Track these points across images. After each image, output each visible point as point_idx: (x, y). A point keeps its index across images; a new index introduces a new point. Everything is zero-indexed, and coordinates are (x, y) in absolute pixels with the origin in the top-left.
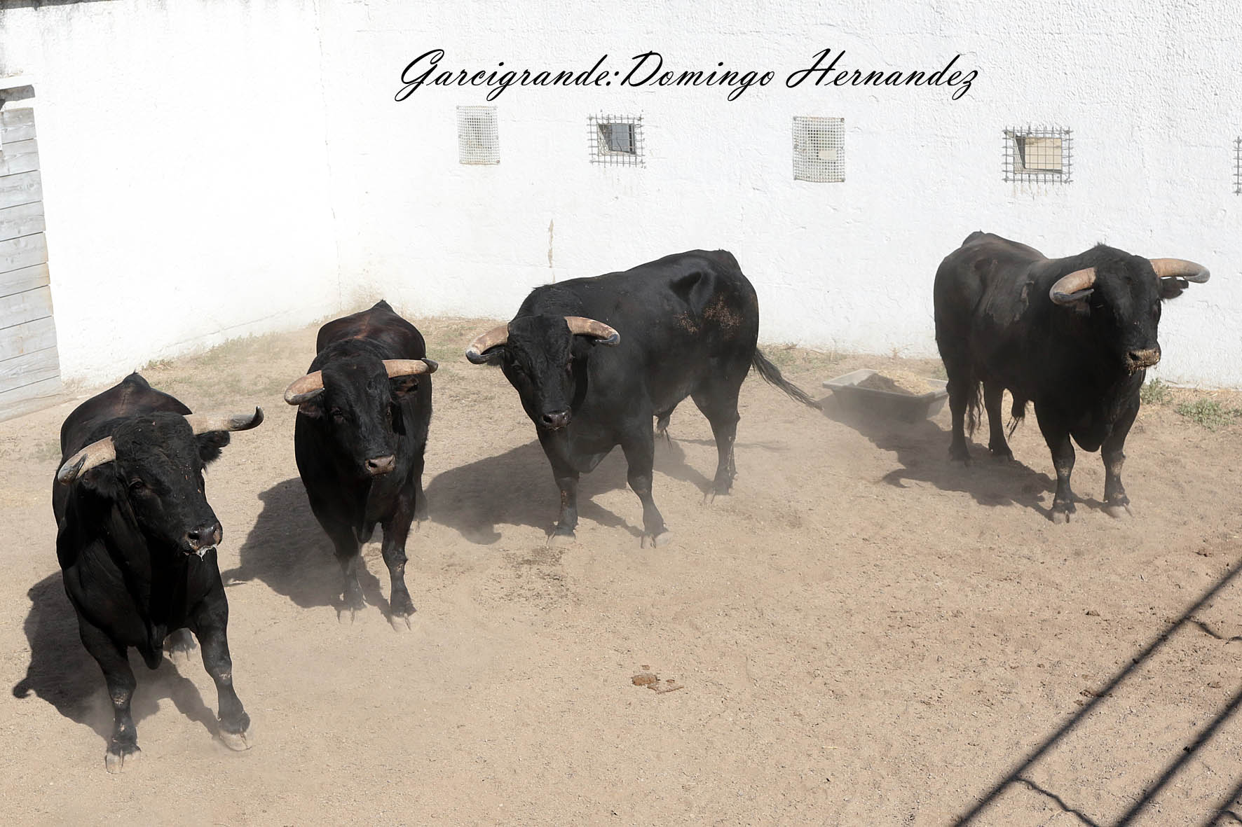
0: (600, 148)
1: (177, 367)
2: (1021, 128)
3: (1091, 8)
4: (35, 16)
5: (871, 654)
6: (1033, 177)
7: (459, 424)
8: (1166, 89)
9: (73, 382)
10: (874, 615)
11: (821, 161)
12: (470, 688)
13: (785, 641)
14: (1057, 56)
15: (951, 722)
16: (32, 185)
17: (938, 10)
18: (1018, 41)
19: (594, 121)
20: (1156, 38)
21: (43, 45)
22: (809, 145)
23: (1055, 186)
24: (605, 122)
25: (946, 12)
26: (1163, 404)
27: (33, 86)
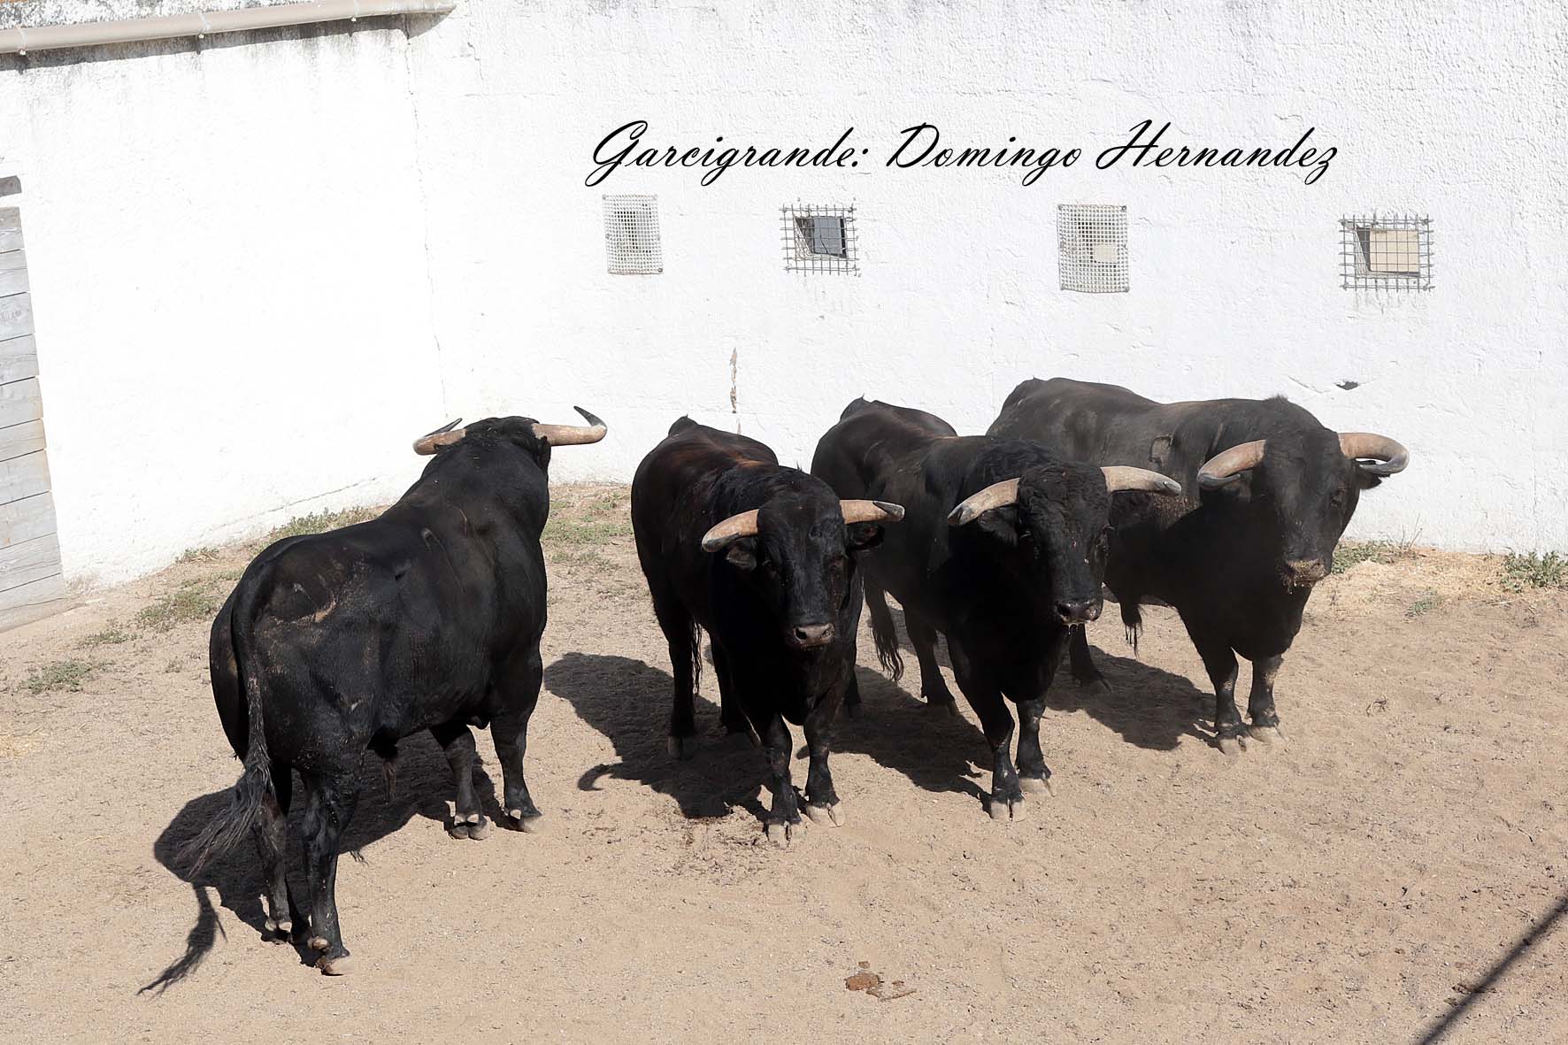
0: (798, 250)
1: (224, 558)
2: (1364, 216)
3: (1452, 55)
4: (20, 82)
5: (1171, 940)
6: (1381, 282)
7: (610, 630)
8: (1555, 162)
9: (80, 581)
10: (1175, 885)
11: (1097, 264)
12: (624, 999)
13: (1053, 923)
14: (1409, 120)
15: (1278, 1033)
16: (18, 313)
17: (1250, 59)
18: (1356, 100)
19: (789, 214)
20: (1541, 93)
21: (31, 121)
22: (1080, 242)
23: (1410, 294)
24: (805, 215)
25: (1260, 63)
26: (1561, 587)
27: (19, 177)
